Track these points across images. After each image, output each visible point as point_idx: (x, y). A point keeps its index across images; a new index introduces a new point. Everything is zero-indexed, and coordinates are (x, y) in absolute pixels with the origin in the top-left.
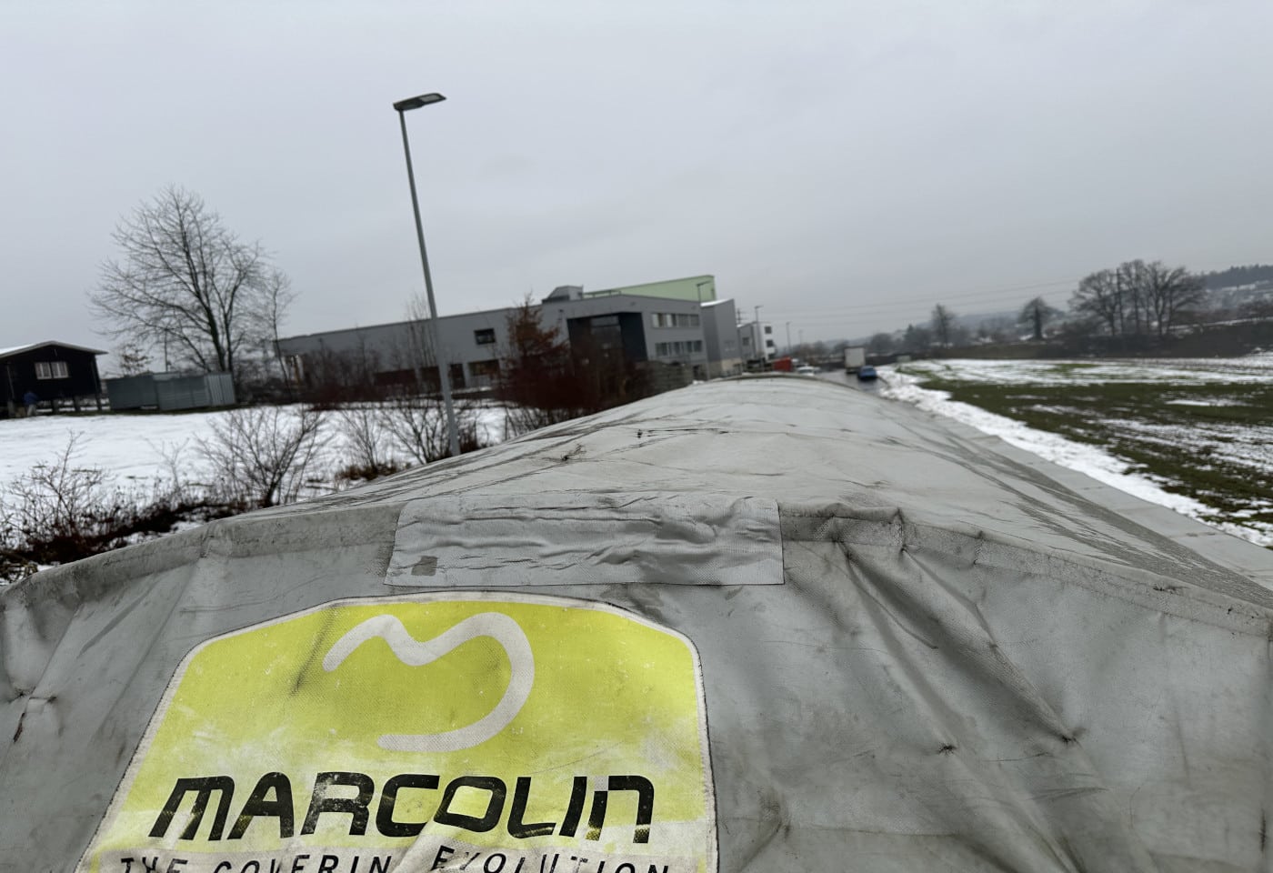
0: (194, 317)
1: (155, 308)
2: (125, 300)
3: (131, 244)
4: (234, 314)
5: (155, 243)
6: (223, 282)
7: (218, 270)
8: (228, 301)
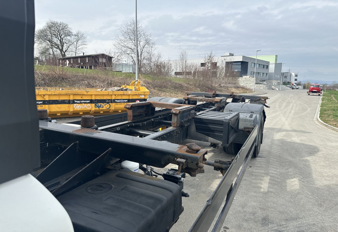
0: (134, 52)
1: (126, 48)
2: (120, 45)
3: (123, 32)
4: (143, 52)
5: (128, 32)
6: (142, 44)
7: (141, 40)
8: (142, 48)
